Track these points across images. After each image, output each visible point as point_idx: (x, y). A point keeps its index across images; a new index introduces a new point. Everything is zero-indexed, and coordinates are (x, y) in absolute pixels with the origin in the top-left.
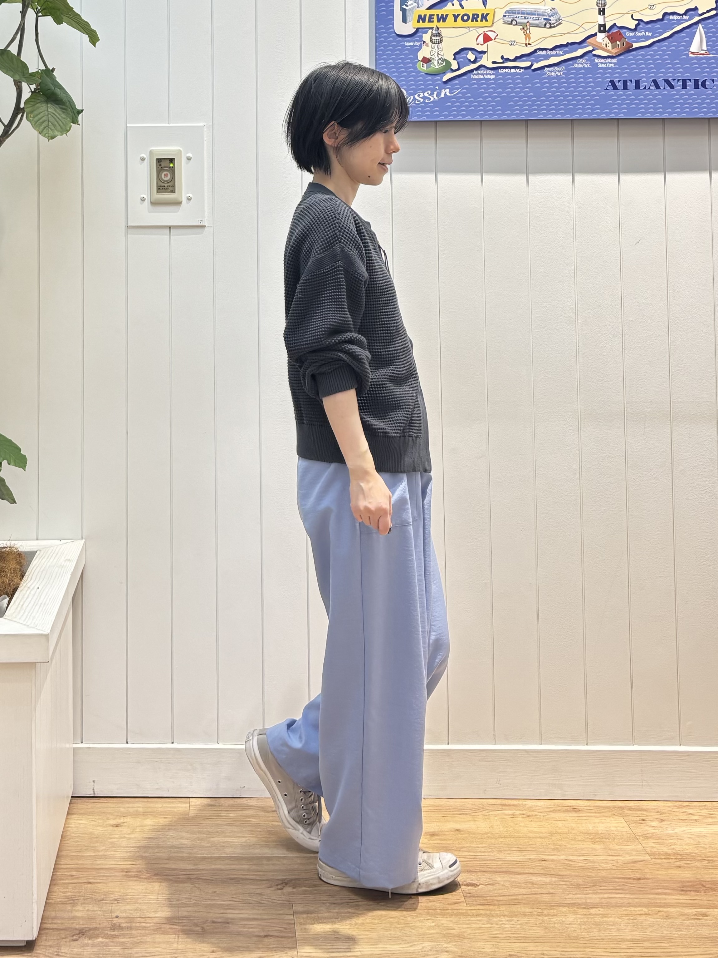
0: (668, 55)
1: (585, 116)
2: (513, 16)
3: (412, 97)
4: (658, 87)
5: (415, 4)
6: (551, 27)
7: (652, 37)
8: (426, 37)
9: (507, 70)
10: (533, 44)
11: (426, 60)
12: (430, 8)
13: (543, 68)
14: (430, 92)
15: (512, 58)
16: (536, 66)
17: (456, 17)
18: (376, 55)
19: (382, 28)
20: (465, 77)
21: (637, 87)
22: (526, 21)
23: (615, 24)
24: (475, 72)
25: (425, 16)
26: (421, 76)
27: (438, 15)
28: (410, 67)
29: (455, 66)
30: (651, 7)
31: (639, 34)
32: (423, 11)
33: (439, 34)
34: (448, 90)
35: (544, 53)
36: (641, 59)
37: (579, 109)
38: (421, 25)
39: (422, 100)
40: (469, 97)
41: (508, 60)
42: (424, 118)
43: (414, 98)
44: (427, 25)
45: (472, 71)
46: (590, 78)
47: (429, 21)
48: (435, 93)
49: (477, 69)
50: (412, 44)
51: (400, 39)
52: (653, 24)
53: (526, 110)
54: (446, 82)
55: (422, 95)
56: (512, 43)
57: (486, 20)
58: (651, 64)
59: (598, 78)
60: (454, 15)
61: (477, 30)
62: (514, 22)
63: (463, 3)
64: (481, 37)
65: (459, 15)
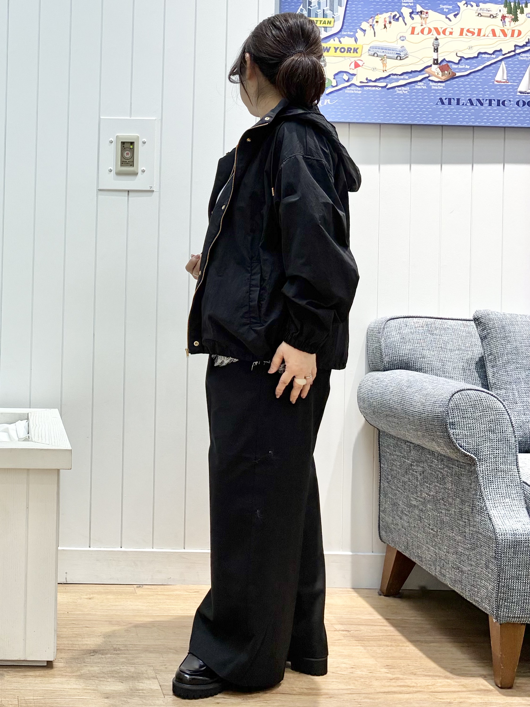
2: (375, 50)
6: (400, 59)
15: (373, 80)
22: (383, 54)
23: (444, 59)
29: (334, 84)
41: (370, 81)
56: (374, 69)
57: (357, 52)
61: (350, 58)
62: (376, 55)
63: (342, 39)
64: (354, 63)
65: (338, 48)
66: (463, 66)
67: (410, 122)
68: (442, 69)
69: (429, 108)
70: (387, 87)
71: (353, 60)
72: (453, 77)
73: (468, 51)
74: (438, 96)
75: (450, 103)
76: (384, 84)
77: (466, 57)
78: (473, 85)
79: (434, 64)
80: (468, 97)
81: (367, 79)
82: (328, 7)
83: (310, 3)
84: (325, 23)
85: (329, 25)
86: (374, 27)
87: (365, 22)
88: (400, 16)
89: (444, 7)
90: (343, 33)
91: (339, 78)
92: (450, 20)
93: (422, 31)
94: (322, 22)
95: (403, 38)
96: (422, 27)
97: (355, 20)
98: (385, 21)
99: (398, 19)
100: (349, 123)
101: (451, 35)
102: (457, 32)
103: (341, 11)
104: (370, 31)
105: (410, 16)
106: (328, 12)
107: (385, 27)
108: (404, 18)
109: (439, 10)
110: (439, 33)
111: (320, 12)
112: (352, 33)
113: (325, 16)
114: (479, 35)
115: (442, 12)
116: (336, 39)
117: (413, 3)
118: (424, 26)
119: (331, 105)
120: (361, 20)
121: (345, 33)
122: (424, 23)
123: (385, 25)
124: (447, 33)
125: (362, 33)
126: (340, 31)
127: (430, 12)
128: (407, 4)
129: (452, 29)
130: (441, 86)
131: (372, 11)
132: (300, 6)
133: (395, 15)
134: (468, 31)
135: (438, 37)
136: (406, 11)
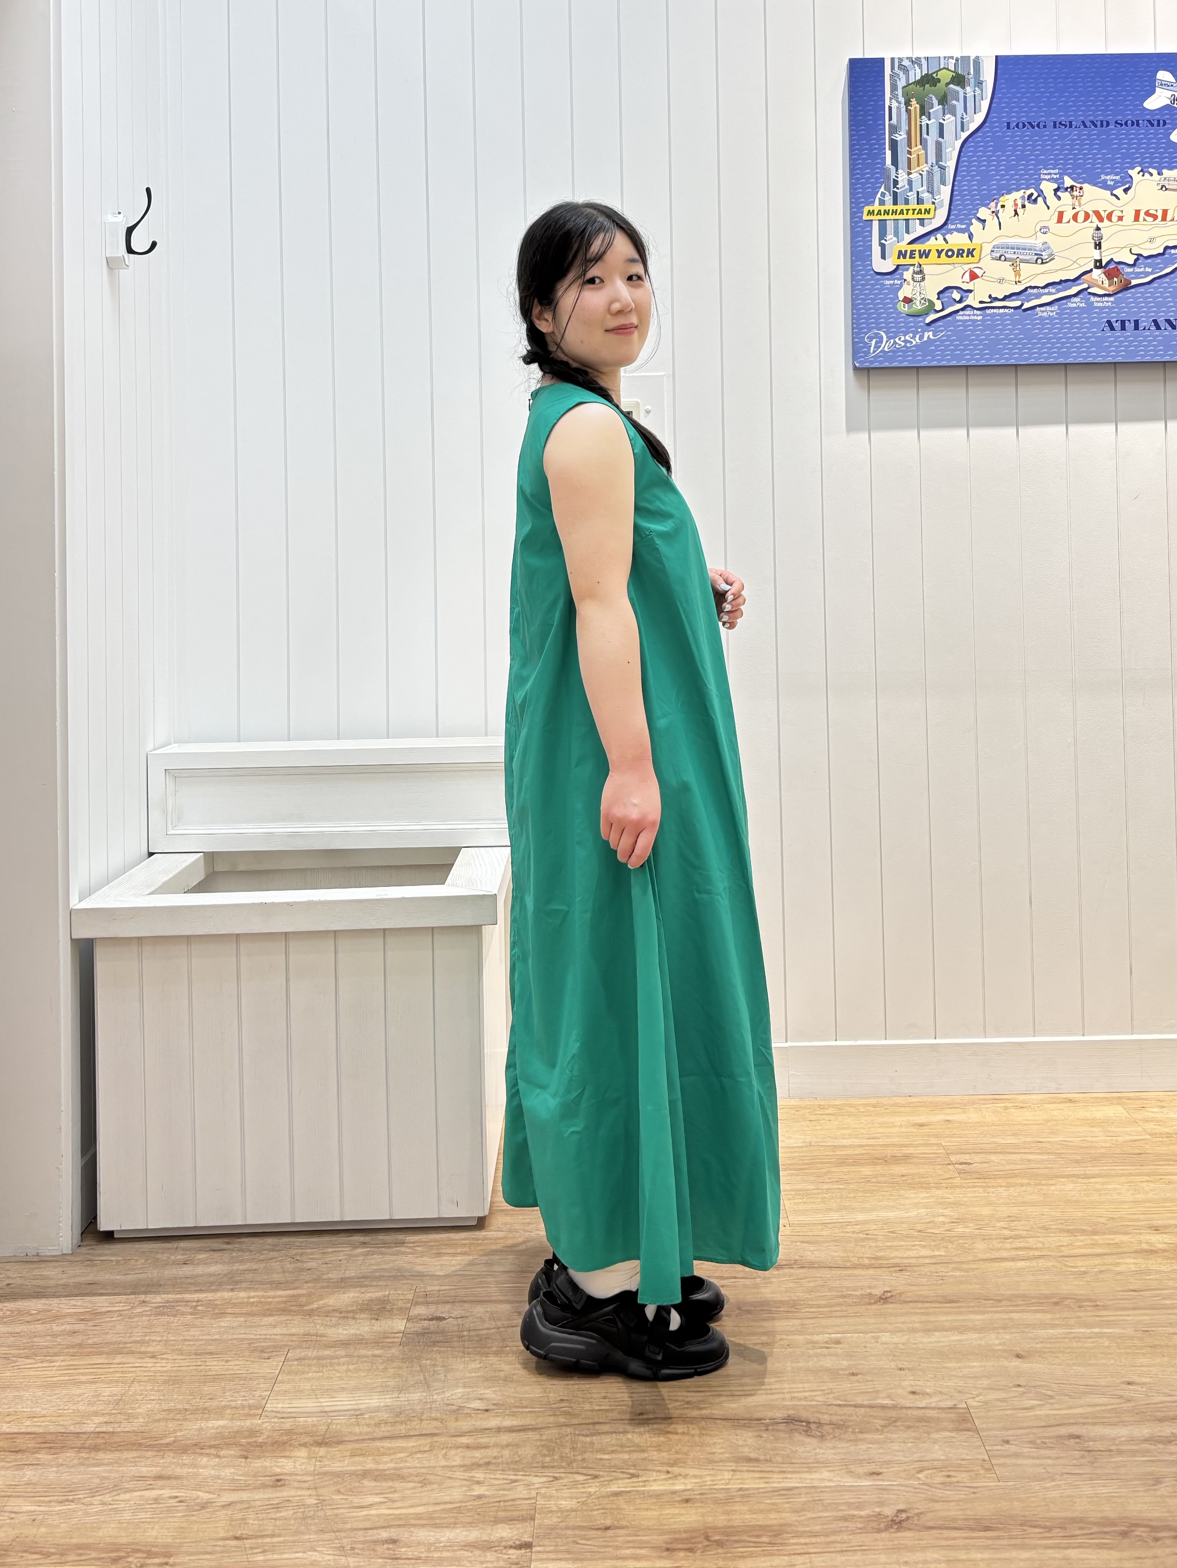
0: (1169, 292)
1: (1080, 360)
2: (1002, 251)
3: (892, 341)
4: (1158, 327)
5: (895, 239)
6: (1042, 263)
7: (1152, 273)
8: (907, 275)
9: (995, 311)
10: (1023, 282)
11: (908, 300)
12: (912, 242)
13: (1034, 307)
14: (911, 335)
15: (1000, 297)
16: (1025, 306)
17: (939, 253)
18: (852, 295)
19: (859, 265)
20: (950, 318)
21: (1136, 327)
22: (1015, 256)
23: (1112, 260)
24: (961, 313)
25: (906, 251)
26: (902, 317)
27: (920, 251)
28: (890, 308)
29: (938, 307)
30: (1151, 240)
31: (1139, 270)
32: (903, 246)
33: (921, 272)
34: (931, 333)
35: (1035, 291)
36: (1139, 298)
37: (1074, 352)
38: (902, 261)
39: (903, 344)
40: (955, 340)
41: (996, 299)
42: (905, 364)
43: (895, 343)
44: (908, 261)
45: (957, 311)
46: (1085, 318)
47: (911, 257)
48: (918, 336)
49: (963, 309)
50: (892, 282)
51: (878, 277)
52: (1153, 259)
53: (1016, 353)
54: (929, 324)
55: (903, 339)
56: (1001, 281)
57: (973, 256)
58: (1151, 302)
59: (1095, 318)
60: (937, 250)
61: (962, 266)
62: (1003, 258)
63: (947, 237)
64: (967, 274)
65: (942, 250)
66: (1142, 270)
67: (1061, 360)
68: (1110, 275)
69: (1090, 337)
70: (1023, 307)
71: (967, 267)
72: (1127, 287)
73: (1148, 245)
74: (1104, 317)
75: (1123, 328)
76: (1018, 303)
77: (1145, 255)
78: (1158, 297)
79: (1096, 267)
80: (1152, 316)
81: (990, 296)
82: (925, 188)
83: (896, 183)
84: (920, 212)
85: (926, 216)
86: (999, 215)
87: (983, 208)
88: (1039, 196)
89: (1108, 177)
90: (951, 227)
91: (947, 297)
92: (1118, 199)
93: (1075, 217)
94: (916, 212)
95: (1045, 230)
96: (1075, 211)
97: (968, 205)
98: (1016, 205)
99: (1035, 201)
100: (967, 367)
101: (1120, 222)
102: (1129, 216)
103: (945, 192)
104: (992, 222)
105: (1055, 194)
106: (925, 196)
107: (1016, 213)
108: (1045, 199)
109: (1100, 182)
110: (1101, 219)
111: (912, 196)
112: (964, 226)
113: (920, 201)
114: (1164, 218)
115: (1105, 186)
116: (939, 236)
117: (1059, 173)
118: (1078, 209)
119: (935, 341)
120: (978, 204)
121: (953, 227)
122: (1077, 204)
123: (1016, 211)
124: (1114, 218)
125: (980, 225)
126: (945, 224)
127: (1086, 186)
128: (1047, 177)
129: (1122, 211)
130: (1107, 302)
131: (994, 189)
132: (880, 188)
133: (1032, 194)
134: (1147, 213)
135: (1100, 225)
136: (1048, 187)
